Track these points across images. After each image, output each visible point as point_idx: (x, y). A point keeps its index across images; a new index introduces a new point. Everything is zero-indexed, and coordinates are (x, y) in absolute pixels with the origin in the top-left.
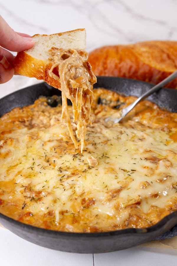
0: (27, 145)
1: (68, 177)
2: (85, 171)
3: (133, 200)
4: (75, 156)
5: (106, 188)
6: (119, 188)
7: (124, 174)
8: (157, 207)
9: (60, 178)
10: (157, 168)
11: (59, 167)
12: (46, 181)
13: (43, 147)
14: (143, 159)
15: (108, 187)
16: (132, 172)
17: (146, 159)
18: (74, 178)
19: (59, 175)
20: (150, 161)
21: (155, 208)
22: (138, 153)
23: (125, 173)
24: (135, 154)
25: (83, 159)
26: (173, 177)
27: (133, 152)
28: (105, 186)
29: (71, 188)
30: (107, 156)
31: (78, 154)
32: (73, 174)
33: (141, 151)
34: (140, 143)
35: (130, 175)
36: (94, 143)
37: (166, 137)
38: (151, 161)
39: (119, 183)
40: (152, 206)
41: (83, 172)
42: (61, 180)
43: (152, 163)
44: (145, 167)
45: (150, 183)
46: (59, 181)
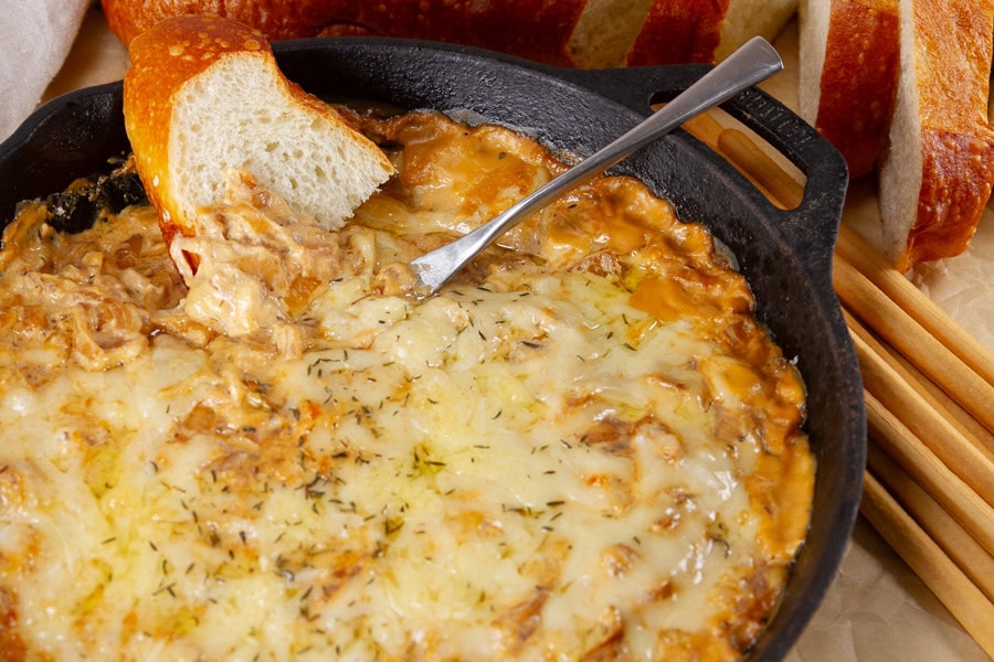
0: (86, 482)
1: (328, 592)
2: (379, 551)
3: (598, 631)
4: (311, 491)
5: (487, 604)
6: (534, 596)
7: (527, 528)
8: (678, 632)
9: (297, 603)
10: (636, 474)
11: (275, 555)
12: (253, 633)
13: (162, 476)
14: (573, 441)
15: (491, 598)
16: (551, 512)
17: (586, 440)
18: (351, 591)
19: (290, 594)
20: (605, 449)
21: (674, 636)
22: (544, 419)
23: (530, 521)
24: (532, 423)
25: (351, 500)
26: (699, 495)
27: (526, 416)
28: (478, 597)
29: (357, 634)
30: (432, 458)
31: (318, 479)
32: (340, 574)
33: (553, 404)
34: (533, 365)
35: (549, 529)
36: (357, 406)
37: (619, 304)
38: (605, 444)
39: (524, 572)
40: (663, 634)
41: (375, 555)
42: (304, 612)
43: (612, 451)
44: (593, 480)
45: (634, 546)
46: (303, 621)
